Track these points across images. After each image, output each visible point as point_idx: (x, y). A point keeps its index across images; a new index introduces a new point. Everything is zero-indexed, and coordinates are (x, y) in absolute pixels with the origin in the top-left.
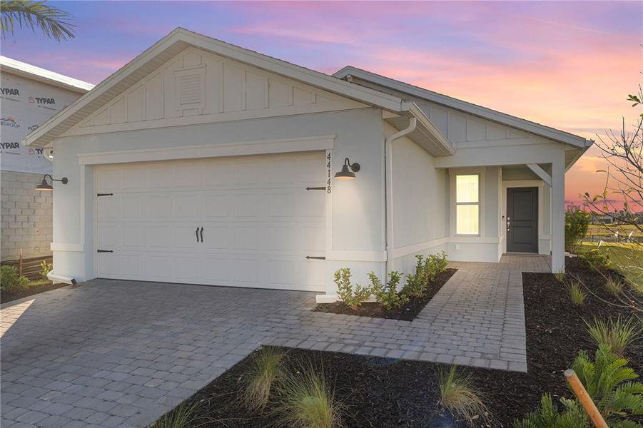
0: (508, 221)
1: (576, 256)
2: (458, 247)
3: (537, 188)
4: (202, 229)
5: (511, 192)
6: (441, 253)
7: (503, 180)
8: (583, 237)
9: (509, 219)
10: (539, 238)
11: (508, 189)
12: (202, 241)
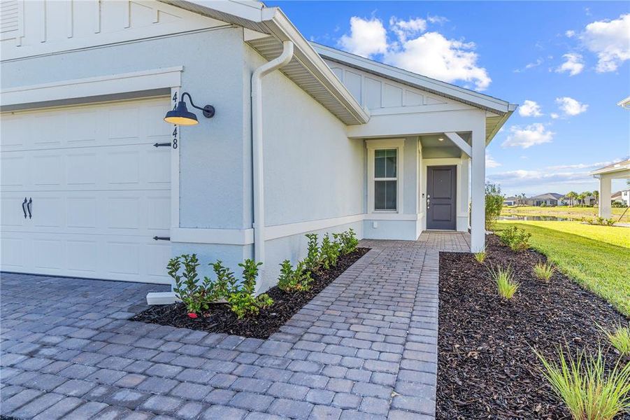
0: (427, 199)
1: (492, 233)
2: (376, 225)
3: (455, 167)
4: (31, 201)
5: (432, 170)
6: (348, 231)
7: (423, 158)
8: (498, 214)
9: (429, 196)
10: (458, 215)
11: (428, 167)
12: (30, 216)
